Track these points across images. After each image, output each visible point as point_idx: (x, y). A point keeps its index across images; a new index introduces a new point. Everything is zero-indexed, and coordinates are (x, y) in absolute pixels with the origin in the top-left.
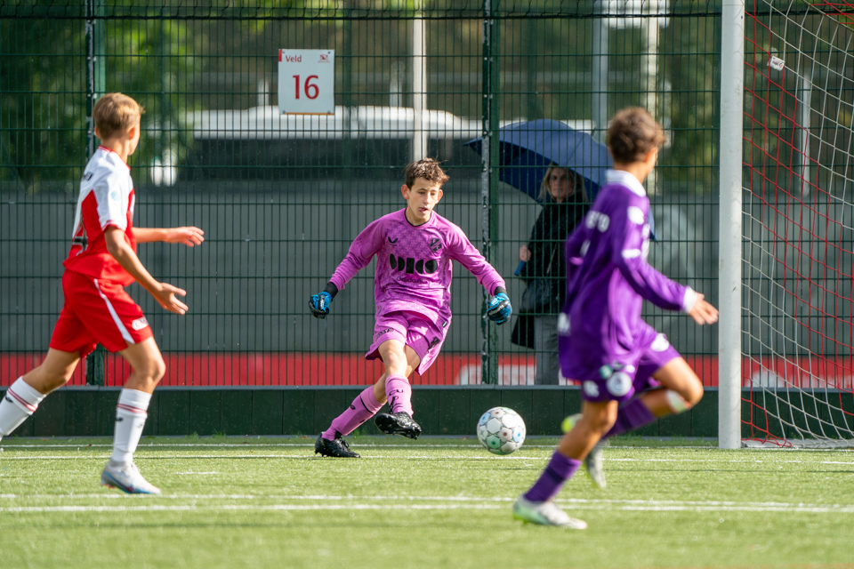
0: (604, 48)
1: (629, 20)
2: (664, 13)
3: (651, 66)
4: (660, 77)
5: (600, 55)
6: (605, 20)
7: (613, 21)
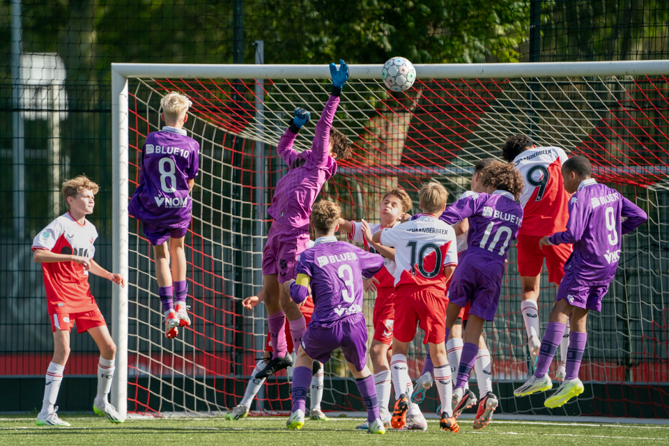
0: (22, 133)
1: (39, 114)
2: (64, 109)
3: (56, 146)
4: (62, 153)
5: (18, 138)
6: (22, 113)
7: (27, 114)
